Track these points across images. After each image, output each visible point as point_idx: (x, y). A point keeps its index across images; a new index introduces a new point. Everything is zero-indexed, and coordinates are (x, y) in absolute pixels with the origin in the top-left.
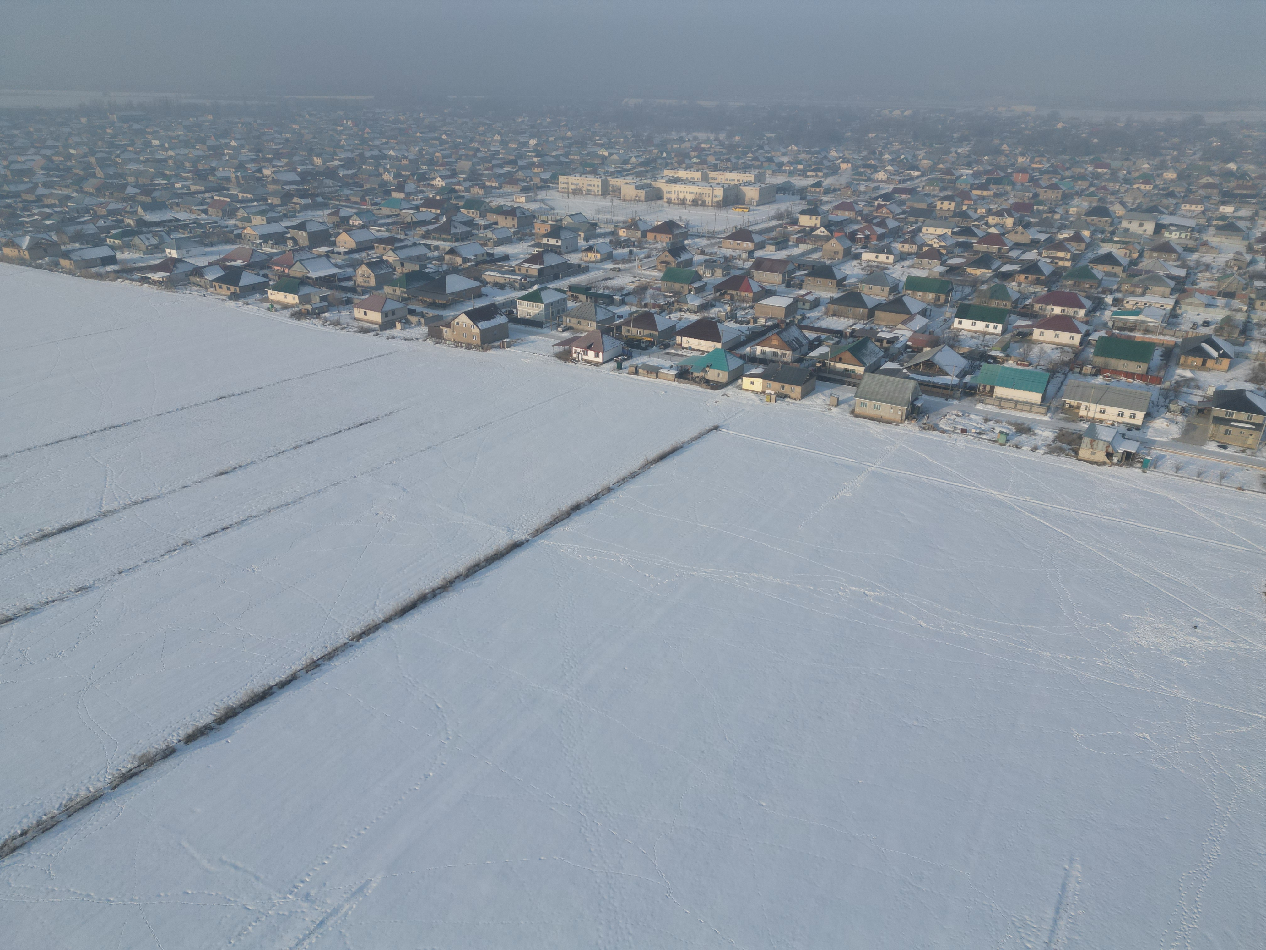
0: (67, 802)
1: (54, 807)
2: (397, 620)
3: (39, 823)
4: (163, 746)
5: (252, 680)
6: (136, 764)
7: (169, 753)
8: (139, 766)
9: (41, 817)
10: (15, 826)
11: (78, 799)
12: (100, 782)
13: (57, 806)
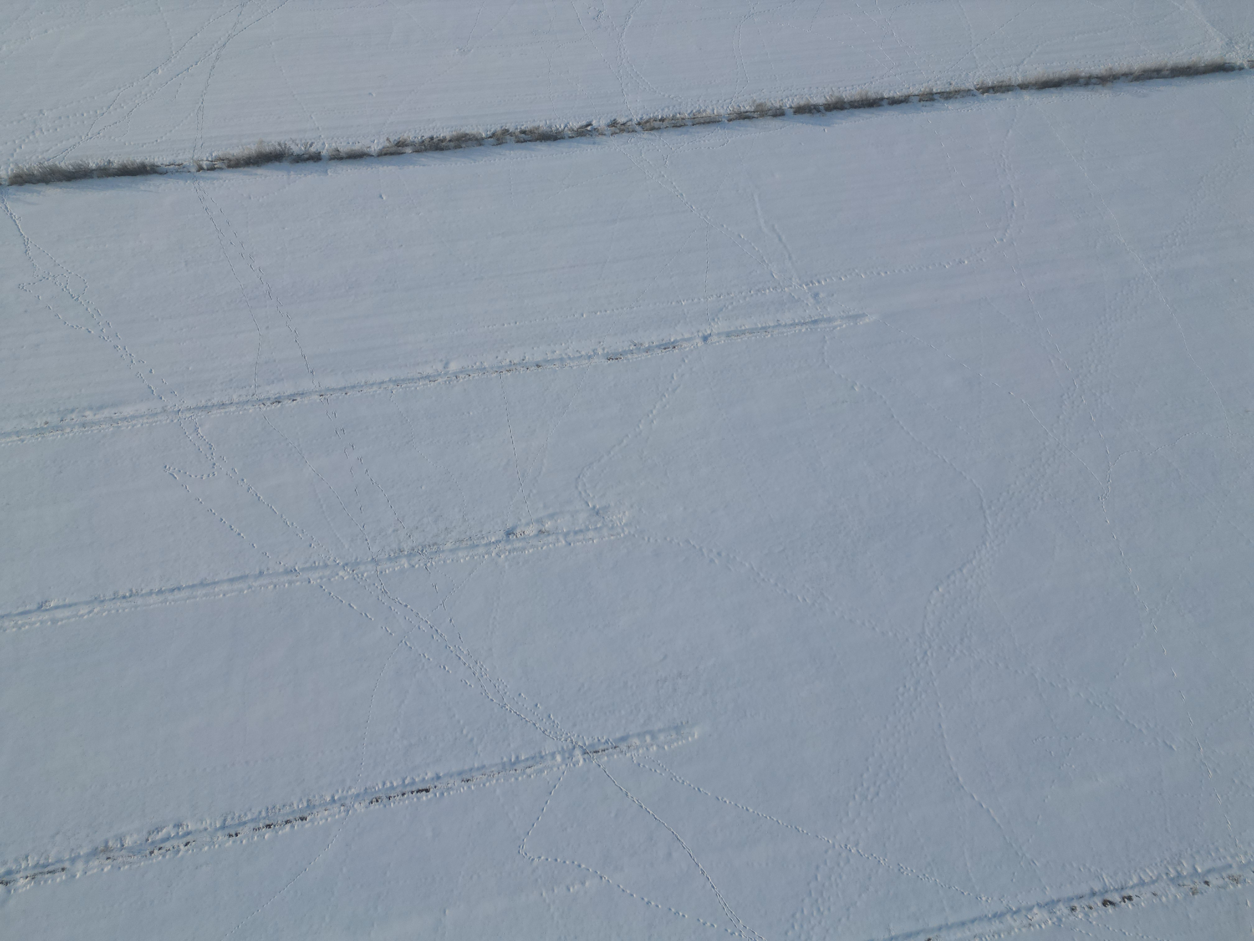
0: (696, 112)
1: (687, 111)
2: (1033, 91)
3: (674, 118)
4: (777, 105)
5: (872, 83)
6: (753, 109)
7: (779, 113)
8: (754, 112)
9: (676, 113)
10: (659, 110)
11: (704, 114)
12: (722, 109)
13: (689, 111)
